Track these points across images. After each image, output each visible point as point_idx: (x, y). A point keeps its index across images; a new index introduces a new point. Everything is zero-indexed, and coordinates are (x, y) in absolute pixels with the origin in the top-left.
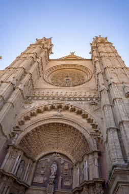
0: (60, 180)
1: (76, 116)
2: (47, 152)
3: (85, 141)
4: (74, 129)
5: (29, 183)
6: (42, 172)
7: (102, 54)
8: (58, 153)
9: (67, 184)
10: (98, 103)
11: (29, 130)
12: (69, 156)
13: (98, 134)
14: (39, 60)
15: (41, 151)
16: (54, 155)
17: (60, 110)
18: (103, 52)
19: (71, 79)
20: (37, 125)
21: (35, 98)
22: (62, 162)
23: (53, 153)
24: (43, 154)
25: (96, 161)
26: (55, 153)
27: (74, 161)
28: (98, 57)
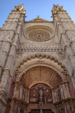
0: (45, 99)
1: (51, 61)
2: (35, 83)
3: (58, 76)
4: (51, 69)
5: (28, 102)
6: (34, 95)
7: (62, 20)
8: (41, 83)
9: (49, 100)
10: (63, 53)
11: (24, 72)
12: (48, 85)
13: (66, 72)
14: (20, 23)
15: (31, 83)
16: (39, 84)
17: (40, 57)
18: (63, 19)
19: (41, 36)
20: (29, 68)
21: (24, 50)
22: (45, 88)
23: (38, 84)
24: (33, 85)
25: (67, 87)
26: (40, 83)
27: (52, 88)
28: (59, 22)
